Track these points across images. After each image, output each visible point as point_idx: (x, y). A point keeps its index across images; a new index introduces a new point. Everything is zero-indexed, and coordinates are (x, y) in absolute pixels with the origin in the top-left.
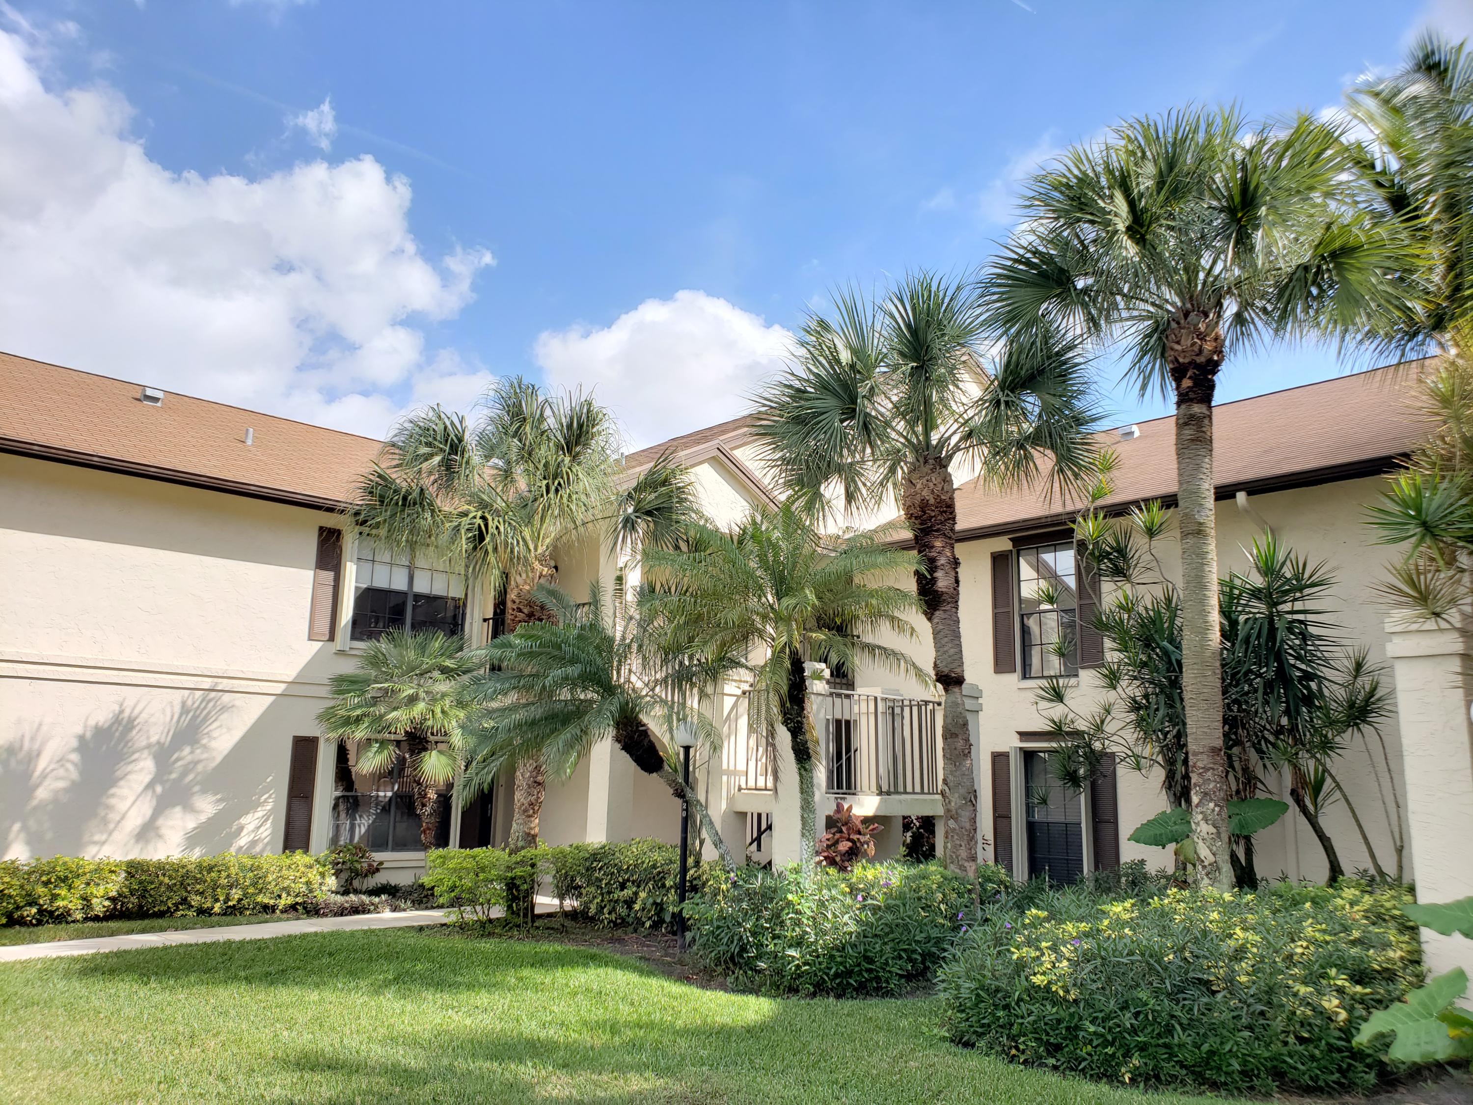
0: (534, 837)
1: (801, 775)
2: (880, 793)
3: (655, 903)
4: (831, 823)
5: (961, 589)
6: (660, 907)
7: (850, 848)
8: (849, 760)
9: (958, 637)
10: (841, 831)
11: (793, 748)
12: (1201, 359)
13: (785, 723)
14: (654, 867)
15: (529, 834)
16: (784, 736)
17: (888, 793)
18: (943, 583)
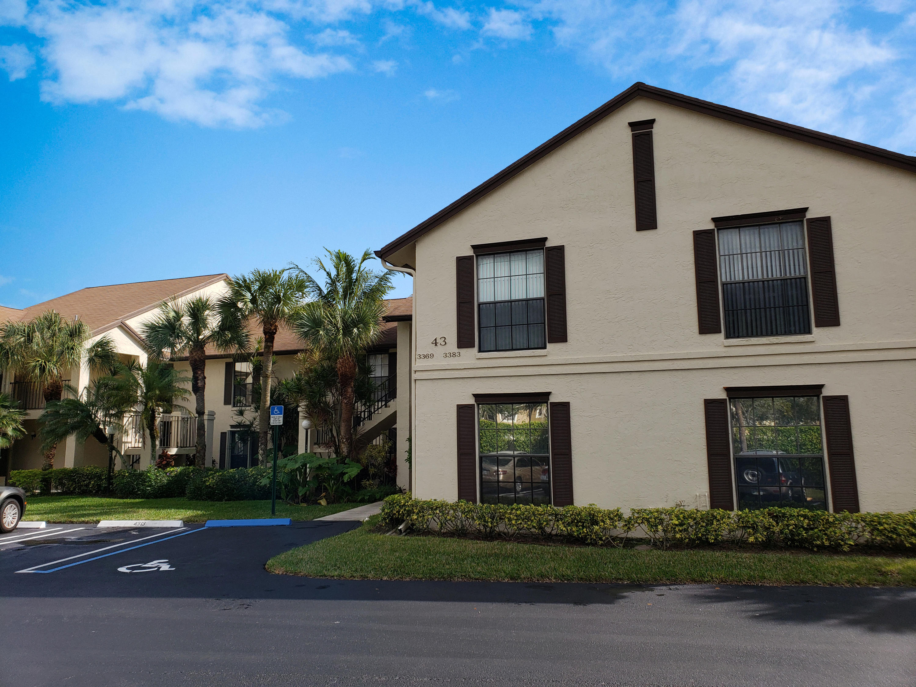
0: (52, 465)
1: (152, 442)
2: (177, 447)
3: (97, 484)
4: (160, 456)
5: (206, 386)
6: (99, 486)
7: (166, 463)
8: (167, 437)
9: (204, 400)
10: (164, 459)
11: (150, 434)
12: (271, 331)
13: (148, 428)
14: (97, 473)
15: (50, 464)
16: (148, 432)
17: (181, 447)
18: (200, 384)
